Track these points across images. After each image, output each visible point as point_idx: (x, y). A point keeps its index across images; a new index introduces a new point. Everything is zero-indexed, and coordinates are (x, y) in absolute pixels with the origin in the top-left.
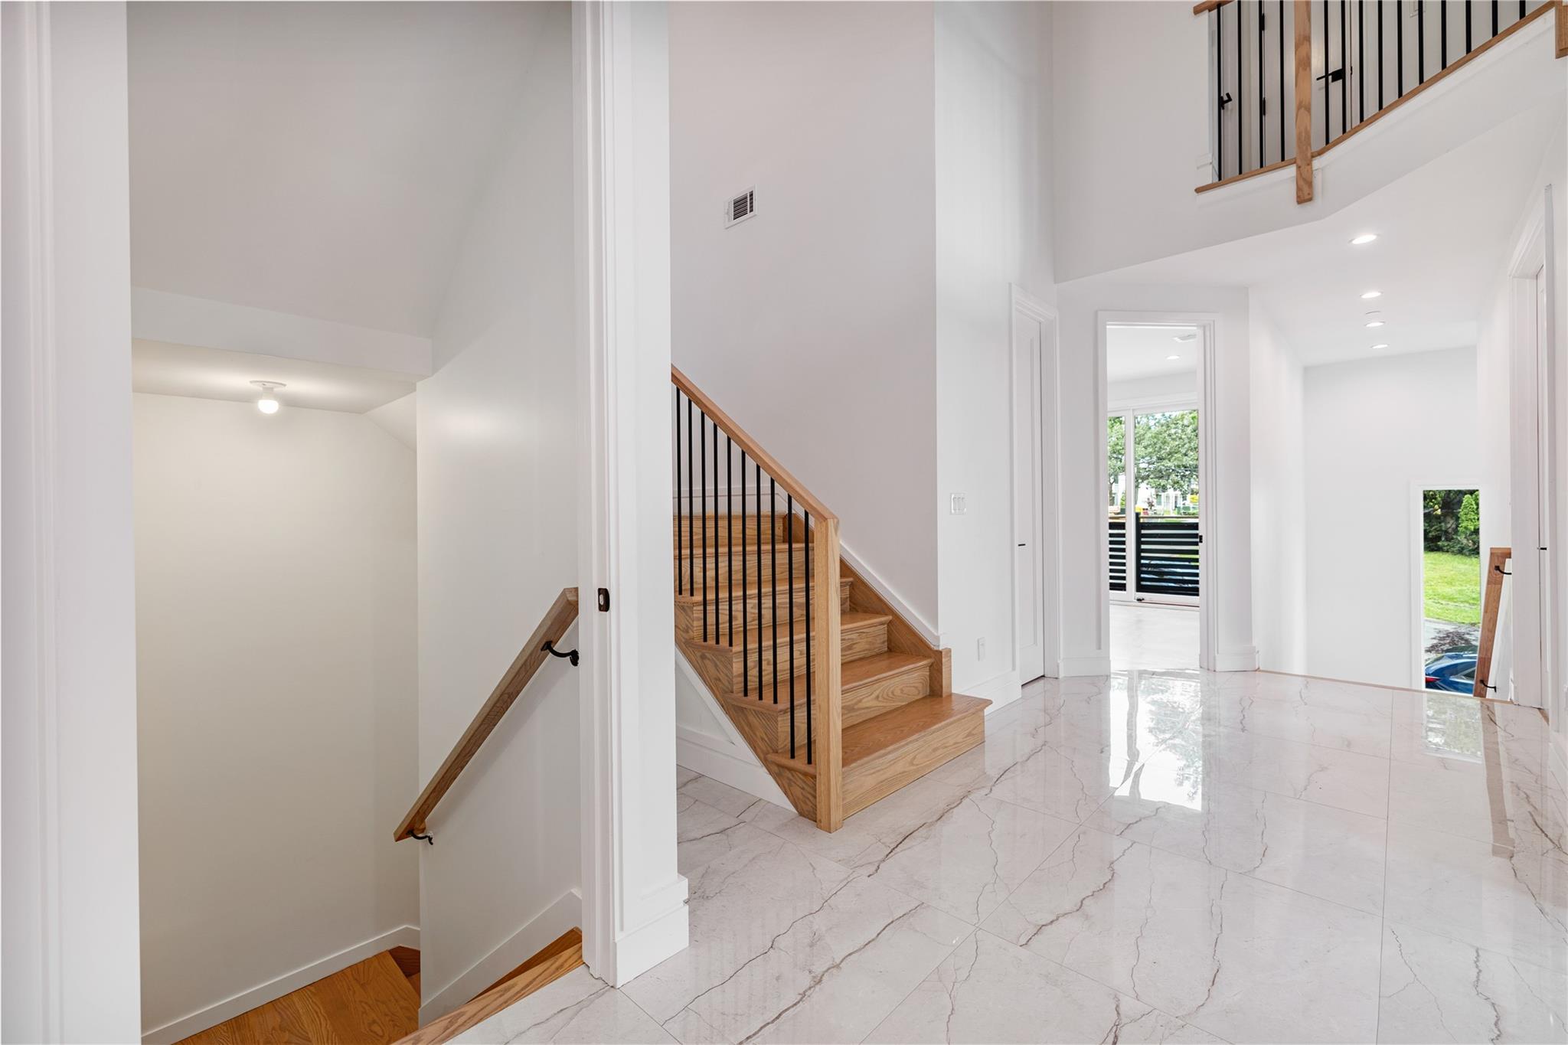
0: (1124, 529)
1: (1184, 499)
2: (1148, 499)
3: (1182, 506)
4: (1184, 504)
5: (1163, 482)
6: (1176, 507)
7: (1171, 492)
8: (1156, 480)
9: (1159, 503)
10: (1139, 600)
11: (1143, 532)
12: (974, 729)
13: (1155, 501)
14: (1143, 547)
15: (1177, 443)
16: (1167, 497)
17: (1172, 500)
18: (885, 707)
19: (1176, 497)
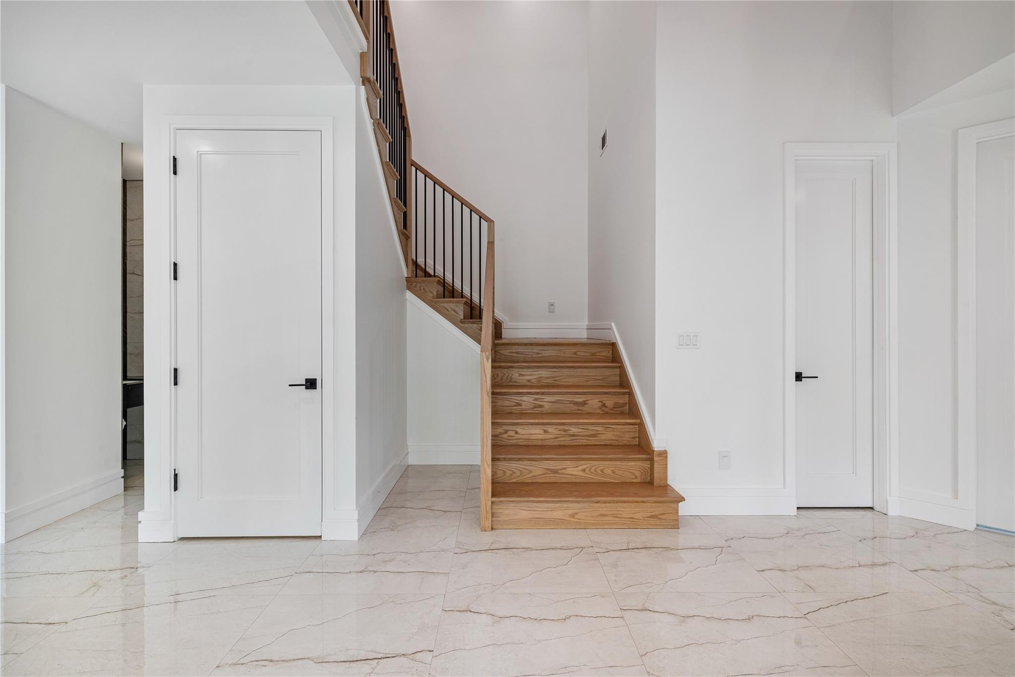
12: (660, 514)
18: (593, 479)
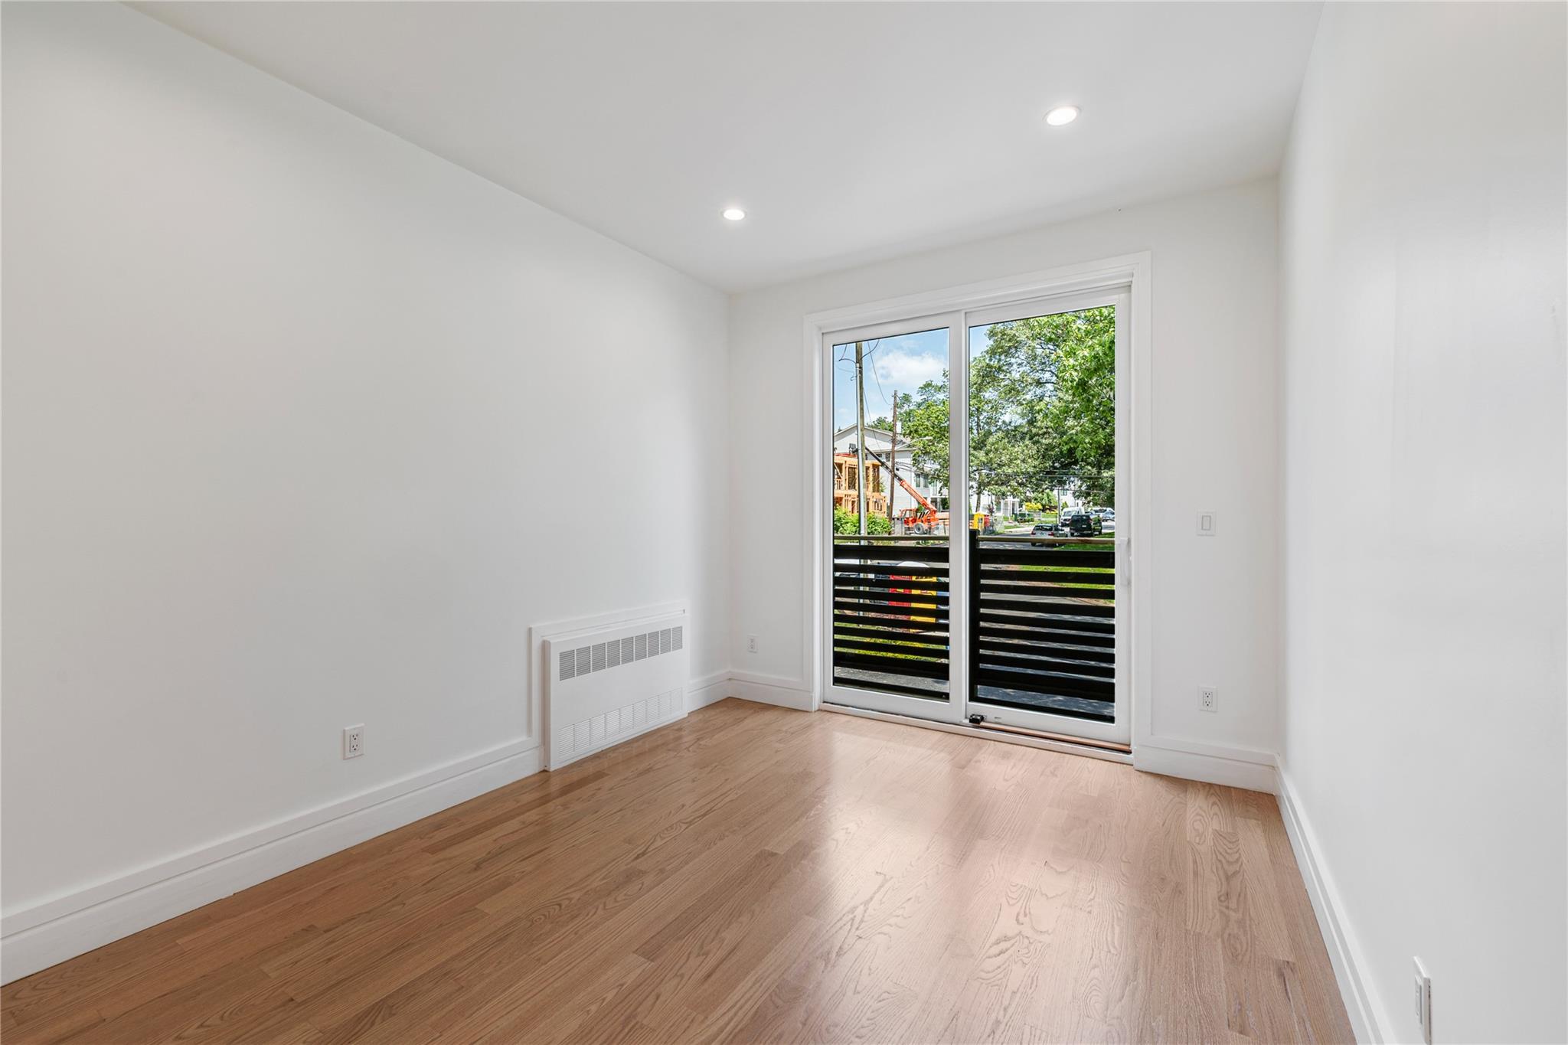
0: (947, 560)
1: (1021, 506)
2: (989, 506)
3: (1018, 513)
4: (1020, 511)
5: (1003, 489)
6: (1013, 513)
7: (1010, 499)
8: (997, 487)
9: (999, 509)
10: (976, 721)
11: (984, 567)
13: (995, 507)
14: (984, 596)
15: (1016, 450)
16: (1006, 504)
17: (1010, 508)
19: (1013, 505)
